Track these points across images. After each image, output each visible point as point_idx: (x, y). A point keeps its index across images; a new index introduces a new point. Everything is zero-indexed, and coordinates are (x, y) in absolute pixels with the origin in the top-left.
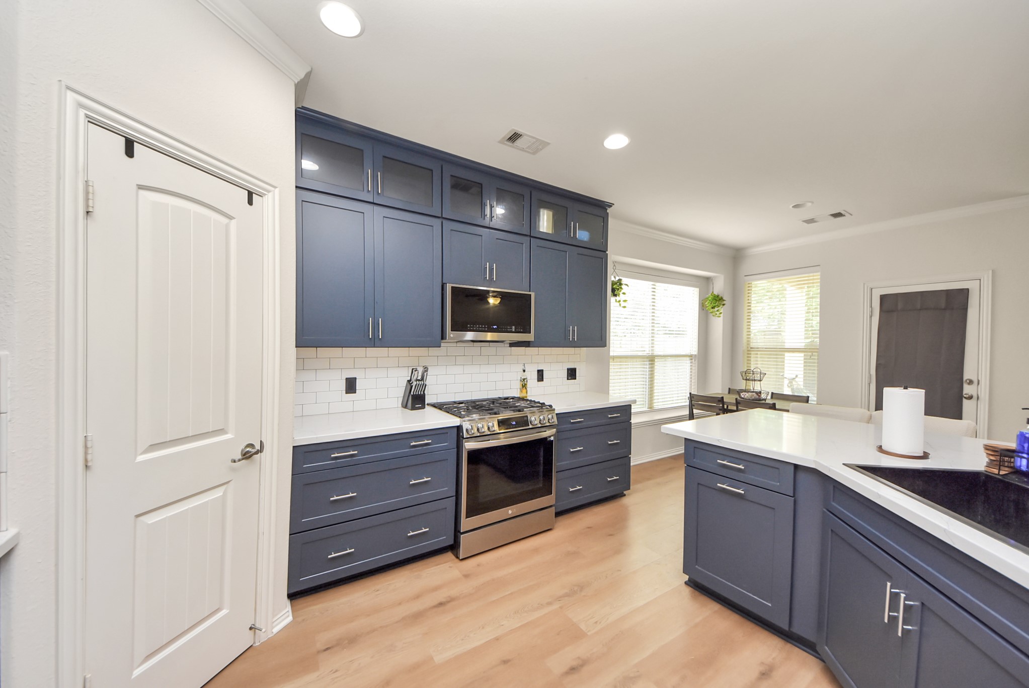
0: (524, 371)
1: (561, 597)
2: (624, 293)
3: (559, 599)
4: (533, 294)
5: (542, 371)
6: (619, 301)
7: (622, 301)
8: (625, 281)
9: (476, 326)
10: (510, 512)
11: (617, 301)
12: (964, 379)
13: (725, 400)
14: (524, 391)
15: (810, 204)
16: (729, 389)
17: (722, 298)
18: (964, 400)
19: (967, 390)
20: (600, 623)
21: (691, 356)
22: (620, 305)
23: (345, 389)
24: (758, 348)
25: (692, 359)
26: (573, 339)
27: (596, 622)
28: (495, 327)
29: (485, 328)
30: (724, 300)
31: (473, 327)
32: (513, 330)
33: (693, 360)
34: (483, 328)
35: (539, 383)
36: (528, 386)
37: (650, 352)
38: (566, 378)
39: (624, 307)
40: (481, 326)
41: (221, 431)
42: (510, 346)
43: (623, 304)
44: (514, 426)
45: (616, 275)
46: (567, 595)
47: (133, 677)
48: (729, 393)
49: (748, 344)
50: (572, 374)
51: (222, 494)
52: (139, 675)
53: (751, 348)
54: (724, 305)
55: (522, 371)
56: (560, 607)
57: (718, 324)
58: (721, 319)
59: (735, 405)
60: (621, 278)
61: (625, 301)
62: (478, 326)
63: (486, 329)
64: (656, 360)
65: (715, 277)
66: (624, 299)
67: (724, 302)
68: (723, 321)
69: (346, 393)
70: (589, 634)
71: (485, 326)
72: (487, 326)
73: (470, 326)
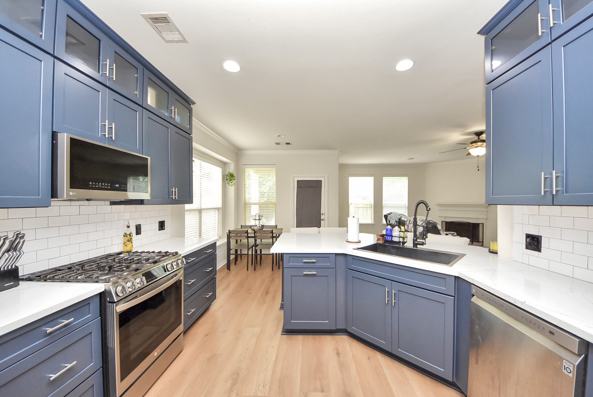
1: (231, 389)
3: (231, 390)
4: (149, 158)
5: (140, 225)
9: (99, 184)
10: (156, 354)
12: (321, 213)
13: (248, 232)
15: (284, 136)
16: (241, 225)
17: (233, 175)
18: (321, 221)
19: (322, 217)
20: (266, 384)
21: (219, 208)
24: (249, 203)
26: (175, 198)
27: (264, 386)
28: (117, 186)
29: (108, 186)
30: (235, 177)
31: (95, 185)
33: (220, 211)
34: (106, 186)
35: (139, 236)
37: (199, 207)
38: (158, 230)
40: (103, 184)
42: (111, 204)
46: (234, 384)
48: (241, 228)
49: (245, 201)
50: (162, 225)
53: (247, 203)
54: (234, 179)
56: (236, 395)
57: (232, 189)
58: (233, 187)
59: (254, 233)
62: (100, 184)
64: (202, 212)
65: (230, 163)
67: (235, 178)
68: (234, 188)
70: (266, 395)
71: (108, 184)
72: (109, 185)
73: (92, 184)
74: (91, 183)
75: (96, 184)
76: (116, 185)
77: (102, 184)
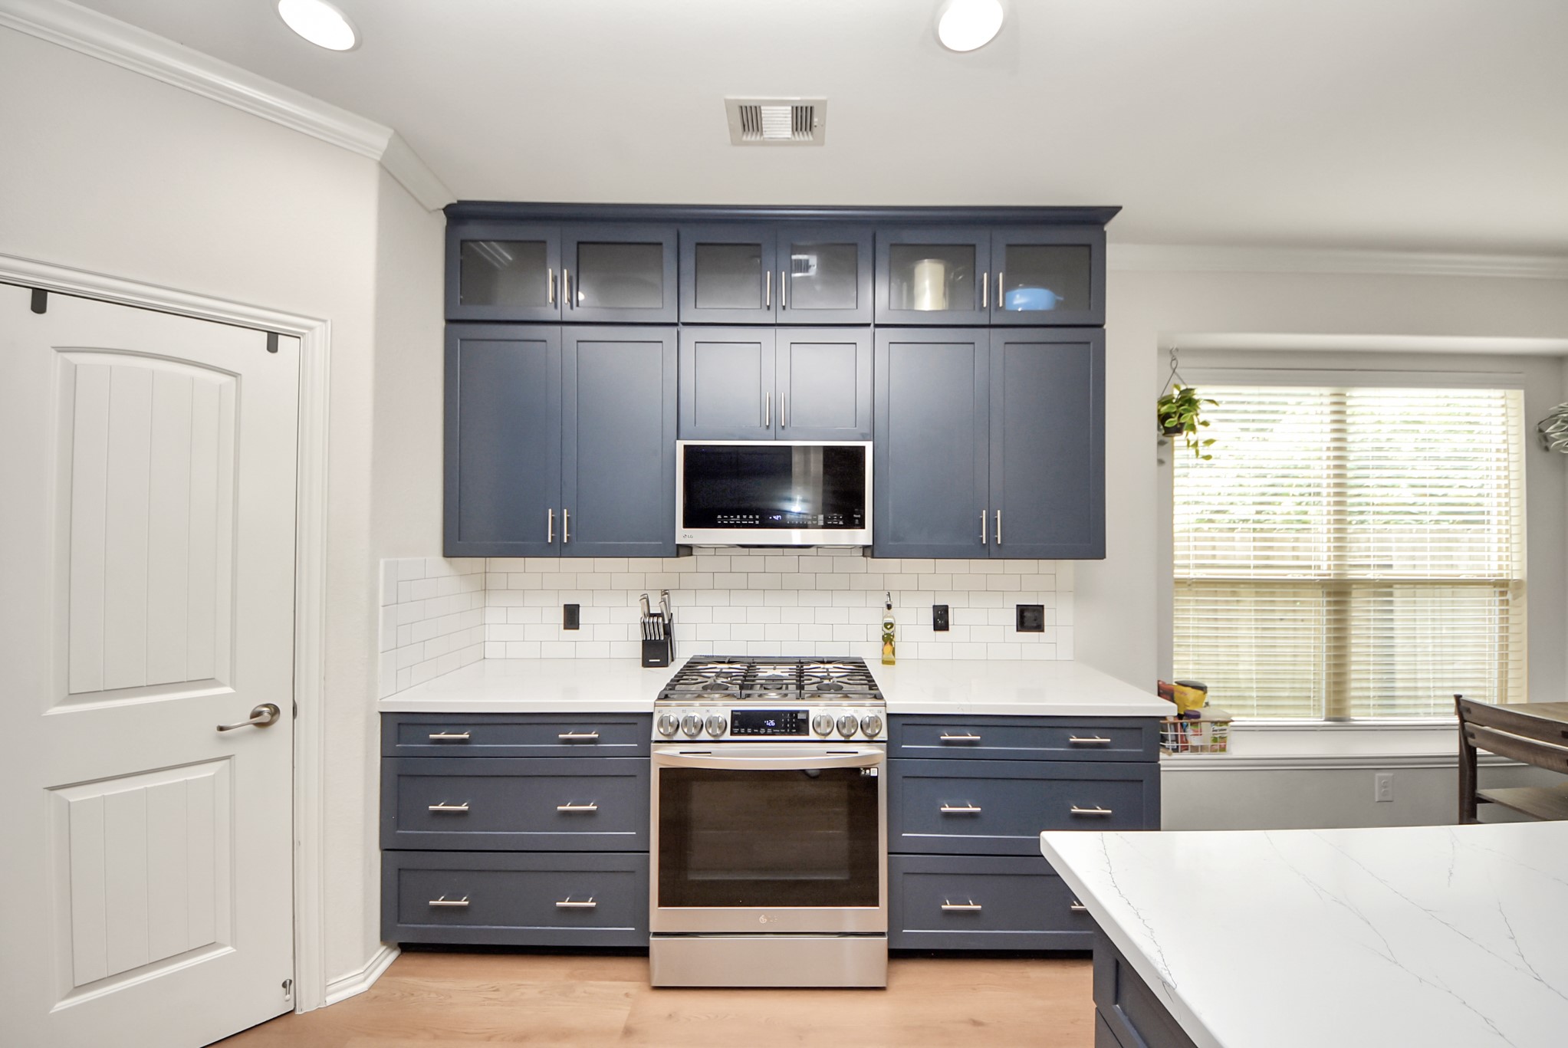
0: (889, 607)
2: (1205, 423)
4: (869, 446)
5: (945, 609)
6: (1196, 444)
7: (1200, 444)
8: (1200, 393)
9: (735, 517)
11: (1191, 443)
14: (888, 648)
21: (1502, 586)
22: (1197, 453)
23: (562, 622)
25: (1503, 593)
26: (991, 539)
28: (776, 518)
29: (754, 519)
32: (821, 523)
33: (1509, 596)
34: (751, 520)
35: (939, 633)
36: (897, 638)
37: (1334, 572)
38: (1016, 628)
39: (1208, 457)
40: (745, 517)
41: (210, 682)
43: (1203, 451)
44: (769, 731)
45: (1177, 381)
47: (51, 1012)
50: (1031, 618)
51: (213, 774)
52: (61, 1011)
55: (885, 606)
60: (1190, 387)
61: (1209, 442)
62: (738, 517)
63: (757, 522)
64: (1359, 594)
66: (1207, 438)
69: (565, 628)
71: (754, 517)
72: (757, 517)
73: (723, 518)
74: (719, 517)
75: (729, 518)
76: (774, 517)
77: (741, 517)
